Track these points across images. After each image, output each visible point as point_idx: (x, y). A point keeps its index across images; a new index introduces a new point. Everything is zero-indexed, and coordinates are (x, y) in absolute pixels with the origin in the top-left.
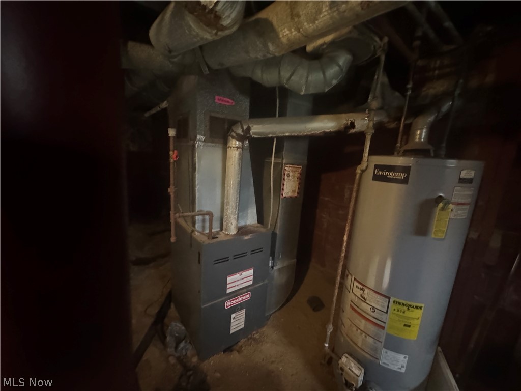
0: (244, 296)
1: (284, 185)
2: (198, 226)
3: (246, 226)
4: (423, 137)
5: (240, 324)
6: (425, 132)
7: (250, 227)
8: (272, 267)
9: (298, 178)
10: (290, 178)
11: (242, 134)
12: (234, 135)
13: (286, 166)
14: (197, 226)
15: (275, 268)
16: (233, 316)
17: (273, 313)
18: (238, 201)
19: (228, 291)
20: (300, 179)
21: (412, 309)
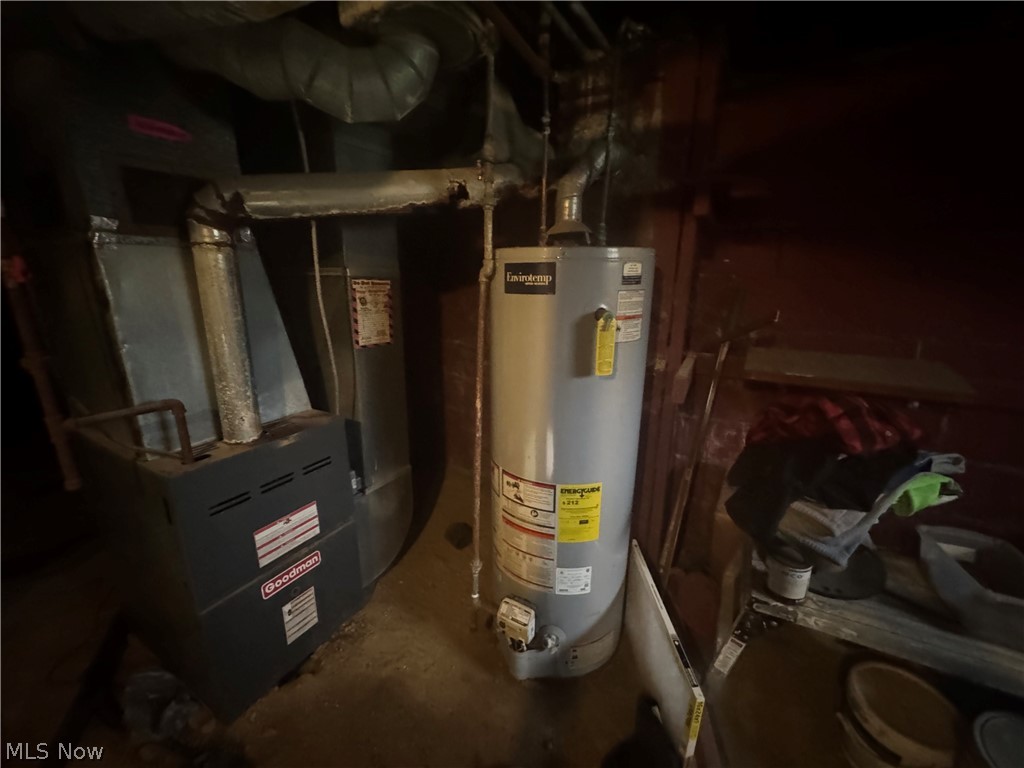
0: (304, 562)
1: (356, 321)
2: (150, 440)
3: (284, 420)
4: (574, 212)
5: (306, 621)
6: (578, 203)
7: (294, 421)
8: (362, 491)
9: (385, 306)
10: (369, 306)
11: (223, 211)
12: (202, 214)
13: (355, 283)
14: (146, 441)
15: (368, 492)
16: (286, 609)
17: (380, 577)
18: (247, 368)
19: (263, 563)
20: (391, 308)
21: (587, 494)
